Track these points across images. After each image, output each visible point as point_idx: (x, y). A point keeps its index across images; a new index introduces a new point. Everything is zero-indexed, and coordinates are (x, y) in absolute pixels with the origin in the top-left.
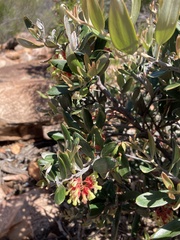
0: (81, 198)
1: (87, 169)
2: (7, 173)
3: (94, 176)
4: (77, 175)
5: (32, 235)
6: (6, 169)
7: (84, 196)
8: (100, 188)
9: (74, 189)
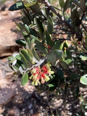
0: (40, 80)
1: (43, 61)
2: (8, 72)
3: (48, 65)
4: (36, 65)
5: (23, 100)
6: (6, 70)
7: (42, 78)
8: (53, 72)
9: (35, 74)
